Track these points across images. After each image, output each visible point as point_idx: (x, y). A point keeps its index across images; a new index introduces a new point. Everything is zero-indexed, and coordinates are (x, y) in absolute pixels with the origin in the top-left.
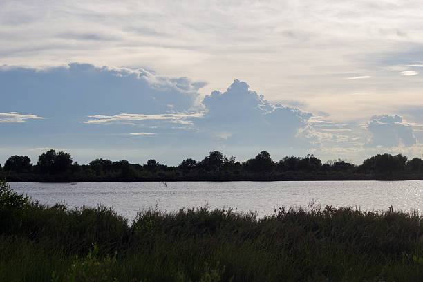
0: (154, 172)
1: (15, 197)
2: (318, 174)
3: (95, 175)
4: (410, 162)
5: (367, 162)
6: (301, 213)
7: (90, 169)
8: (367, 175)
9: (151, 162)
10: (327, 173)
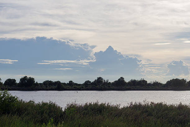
0: (72, 86)
1: (12, 97)
2: (146, 88)
3: (45, 88)
4: (188, 82)
5: (168, 82)
6: (140, 105)
7: (43, 85)
8: (168, 88)
9: (71, 82)
10: (150, 87)
